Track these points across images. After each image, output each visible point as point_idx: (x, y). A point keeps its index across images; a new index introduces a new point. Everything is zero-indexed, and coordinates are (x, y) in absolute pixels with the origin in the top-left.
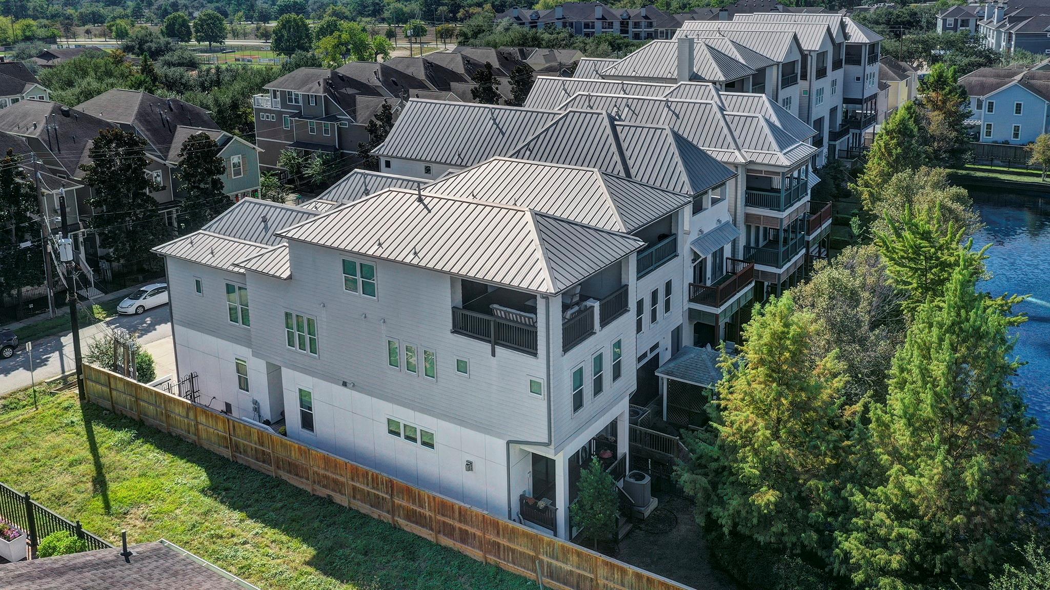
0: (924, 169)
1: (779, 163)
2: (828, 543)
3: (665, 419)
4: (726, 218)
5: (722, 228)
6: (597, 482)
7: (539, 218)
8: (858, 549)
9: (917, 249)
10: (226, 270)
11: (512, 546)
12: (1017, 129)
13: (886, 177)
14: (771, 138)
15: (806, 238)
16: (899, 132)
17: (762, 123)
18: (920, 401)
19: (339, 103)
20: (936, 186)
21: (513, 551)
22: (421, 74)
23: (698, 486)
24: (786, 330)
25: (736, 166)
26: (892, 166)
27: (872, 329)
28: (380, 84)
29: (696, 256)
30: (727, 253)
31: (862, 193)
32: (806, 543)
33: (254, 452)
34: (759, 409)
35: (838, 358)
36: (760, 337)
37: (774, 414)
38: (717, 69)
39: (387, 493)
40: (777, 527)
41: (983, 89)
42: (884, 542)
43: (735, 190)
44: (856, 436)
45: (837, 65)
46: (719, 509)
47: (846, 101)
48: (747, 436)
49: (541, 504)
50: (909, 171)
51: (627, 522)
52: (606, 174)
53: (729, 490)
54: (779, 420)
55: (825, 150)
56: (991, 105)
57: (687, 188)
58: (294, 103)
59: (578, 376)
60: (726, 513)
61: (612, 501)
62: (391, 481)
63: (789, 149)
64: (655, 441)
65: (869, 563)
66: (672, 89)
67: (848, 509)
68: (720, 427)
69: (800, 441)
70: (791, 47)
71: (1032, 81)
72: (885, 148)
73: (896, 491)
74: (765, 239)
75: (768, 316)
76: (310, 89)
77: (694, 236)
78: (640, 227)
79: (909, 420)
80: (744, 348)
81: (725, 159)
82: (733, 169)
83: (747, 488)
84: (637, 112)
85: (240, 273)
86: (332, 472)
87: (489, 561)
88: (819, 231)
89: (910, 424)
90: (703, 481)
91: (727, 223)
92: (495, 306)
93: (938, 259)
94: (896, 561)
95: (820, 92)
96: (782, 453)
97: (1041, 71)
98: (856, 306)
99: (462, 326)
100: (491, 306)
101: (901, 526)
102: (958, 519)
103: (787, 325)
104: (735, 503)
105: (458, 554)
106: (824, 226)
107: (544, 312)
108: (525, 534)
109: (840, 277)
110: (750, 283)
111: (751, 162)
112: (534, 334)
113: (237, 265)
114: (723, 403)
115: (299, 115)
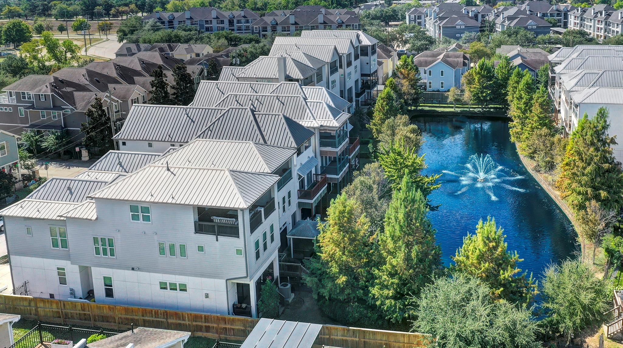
0: (399, 116)
1: (334, 125)
2: (367, 292)
3: (292, 257)
4: (312, 155)
5: (310, 160)
6: (269, 289)
7: (231, 172)
8: (377, 291)
9: (396, 160)
10: (55, 220)
11: (233, 327)
12: (442, 83)
13: (383, 121)
14: (329, 113)
15: (349, 158)
16: (387, 98)
17: (325, 105)
18: (395, 229)
19: (63, 98)
20: (406, 125)
21: (233, 329)
22: (113, 73)
23: (313, 282)
24: (345, 209)
25: (314, 128)
26: (385, 115)
27: (379, 200)
28: (88, 83)
29: (300, 177)
30: (313, 172)
31: (372, 129)
32: (359, 295)
33: (78, 316)
34: (336, 244)
35: (366, 217)
36: (335, 213)
37: (342, 245)
38: (299, 72)
39: (164, 318)
40: (347, 292)
41: (427, 64)
42: (387, 287)
43: (315, 140)
44: (374, 248)
45: (356, 57)
46: (323, 290)
47: (362, 75)
48: (332, 257)
49: (244, 306)
50: (392, 118)
51: (282, 306)
52: (256, 144)
53: (326, 281)
54: (344, 248)
55: (354, 103)
56: (430, 72)
57: (294, 145)
58: (27, 99)
59: (257, 244)
60: (326, 291)
61: (276, 297)
62: (166, 312)
63: (338, 117)
64: (290, 268)
65: (382, 296)
66: (277, 86)
67: (373, 277)
68: (321, 255)
69: (355, 254)
70: (333, 53)
71: (448, 59)
72: (381, 106)
73: (390, 266)
74: (330, 161)
75: (337, 204)
76: (40, 90)
77: (298, 167)
78: (276, 169)
79: (392, 238)
80: (328, 219)
81: (309, 126)
82: (313, 130)
83: (333, 278)
84: (262, 102)
85: (63, 220)
86: (130, 315)
87: (221, 338)
88: (354, 153)
89: (393, 239)
90: (316, 280)
91: (313, 157)
92: (214, 217)
93: (404, 164)
94: (391, 293)
95: (350, 74)
96: (347, 260)
97: (451, 52)
98: (372, 192)
99: (199, 229)
100: (212, 218)
101: (392, 279)
102: (411, 271)
103: (345, 207)
104: (330, 285)
105: (205, 338)
106: (356, 150)
107: (242, 217)
108: (238, 320)
109: (364, 180)
110: (325, 185)
111: (321, 126)
112: (237, 228)
113: (61, 216)
114: (321, 244)
115: (32, 107)
